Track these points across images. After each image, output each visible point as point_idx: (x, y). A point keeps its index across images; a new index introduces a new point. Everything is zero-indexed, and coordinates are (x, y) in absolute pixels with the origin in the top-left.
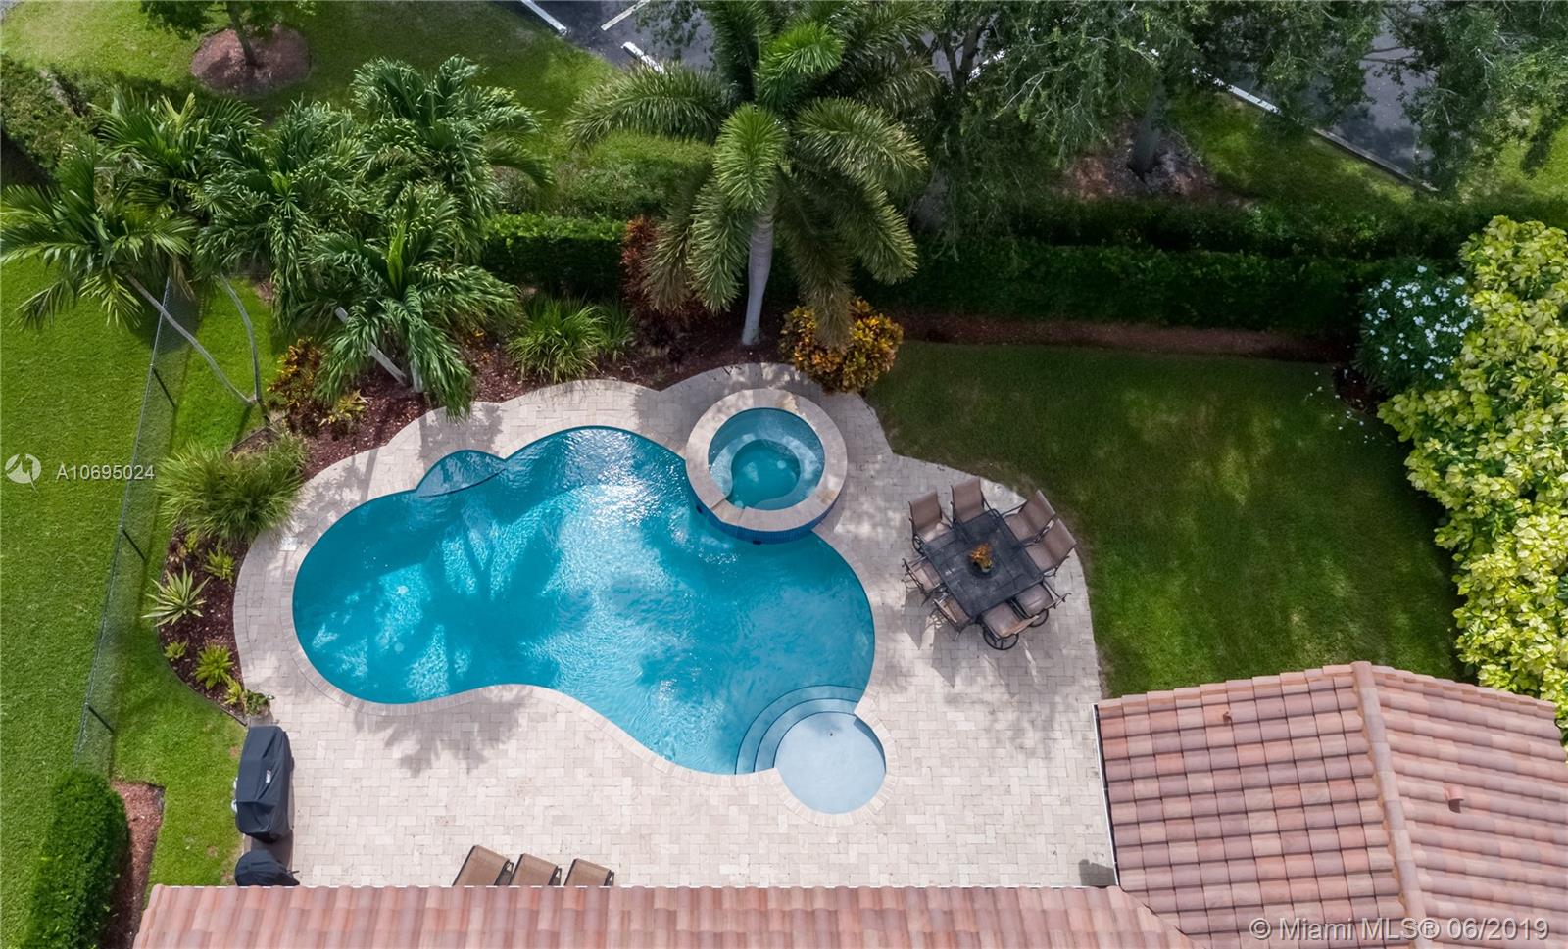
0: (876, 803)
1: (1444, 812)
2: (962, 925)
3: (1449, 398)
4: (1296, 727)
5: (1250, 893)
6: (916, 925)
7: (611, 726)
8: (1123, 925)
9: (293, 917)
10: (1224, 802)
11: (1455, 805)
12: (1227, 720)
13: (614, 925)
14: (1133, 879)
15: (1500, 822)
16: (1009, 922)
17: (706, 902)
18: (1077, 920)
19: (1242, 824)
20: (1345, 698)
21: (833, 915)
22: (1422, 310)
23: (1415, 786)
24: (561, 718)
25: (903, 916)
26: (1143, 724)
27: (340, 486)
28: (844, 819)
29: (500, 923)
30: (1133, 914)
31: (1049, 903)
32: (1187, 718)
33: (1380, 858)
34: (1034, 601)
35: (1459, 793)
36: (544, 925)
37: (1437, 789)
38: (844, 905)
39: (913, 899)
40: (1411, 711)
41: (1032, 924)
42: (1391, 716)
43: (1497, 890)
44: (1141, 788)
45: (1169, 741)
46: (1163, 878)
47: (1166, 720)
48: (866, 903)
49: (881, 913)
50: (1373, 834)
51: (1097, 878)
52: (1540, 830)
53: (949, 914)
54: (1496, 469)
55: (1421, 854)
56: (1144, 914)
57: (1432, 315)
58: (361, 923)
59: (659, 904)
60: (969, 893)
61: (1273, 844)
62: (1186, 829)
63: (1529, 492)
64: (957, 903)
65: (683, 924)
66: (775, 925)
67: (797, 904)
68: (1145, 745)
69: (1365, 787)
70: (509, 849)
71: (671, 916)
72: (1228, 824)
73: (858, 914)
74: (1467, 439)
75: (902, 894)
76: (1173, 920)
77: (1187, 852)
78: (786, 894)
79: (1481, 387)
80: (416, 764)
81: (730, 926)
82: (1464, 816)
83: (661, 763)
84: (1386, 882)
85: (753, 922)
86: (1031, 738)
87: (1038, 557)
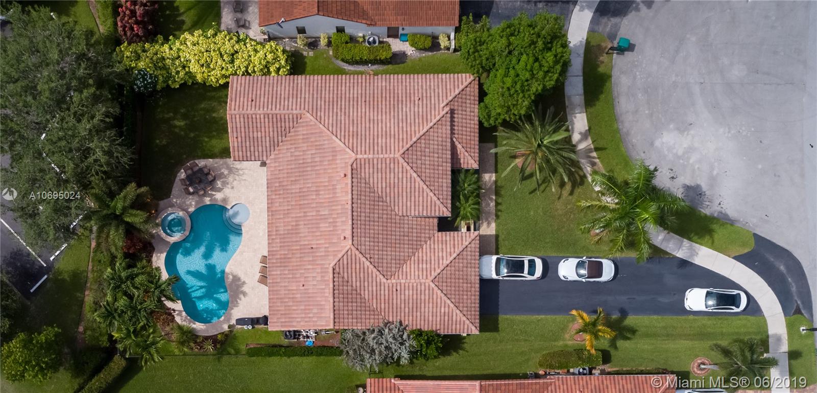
0: (247, 205)
1: (254, 102)
2: (274, 189)
3: (161, 78)
4: (238, 126)
5: (268, 138)
6: (274, 197)
7: (233, 257)
8: (273, 161)
9: (275, 304)
10: (252, 141)
11: (252, 101)
12: (237, 138)
13: (274, 249)
14: (265, 159)
15: (254, 93)
16: (273, 181)
17: (270, 233)
18: (272, 169)
19: (255, 138)
20: (233, 116)
21: (272, 211)
22: (143, 82)
23: (249, 108)
24: (232, 267)
25: (272, 199)
26: (236, 153)
27: (182, 316)
28: (251, 211)
29: (275, 269)
30: (271, 159)
31: (269, 174)
32: (236, 144)
33: (262, 116)
34: (206, 171)
35: (250, 100)
36: (275, 261)
37: (250, 103)
38: (270, 209)
39: (269, 197)
40: (235, 105)
41: (274, 177)
42: (237, 109)
43: (266, 96)
44: (249, 155)
45: (240, 149)
46: (265, 153)
47: (236, 149)
48: (270, 205)
49: (271, 203)
50: (258, 116)
51: (264, 164)
52: (255, 85)
53: (272, 191)
54: (178, 73)
55: (261, 109)
56: (271, 157)
57: (144, 79)
58: (275, 292)
59: (271, 242)
60: (268, 188)
61: (259, 133)
62: (256, 148)
63: (184, 67)
64: (269, 190)
65: (274, 237)
66: (274, 221)
67: (270, 217)
68: (241, 153)
69: (250, 116)
70: (258, 276)
71: (273, 239)
72: (256, 141)
73: (272, 207)
74: (170, 76)
75: (268, 199)
76: (272, 152)
77: (260, 148)
78: (268, 220)
79: (159, 71)
80: (245, 294)
81: (274, 229)
82: (254, 99)
83: (240, 247)
84: (266, 116)
85: (274, 225)
86: (241, 172)
87: (196, 169)
